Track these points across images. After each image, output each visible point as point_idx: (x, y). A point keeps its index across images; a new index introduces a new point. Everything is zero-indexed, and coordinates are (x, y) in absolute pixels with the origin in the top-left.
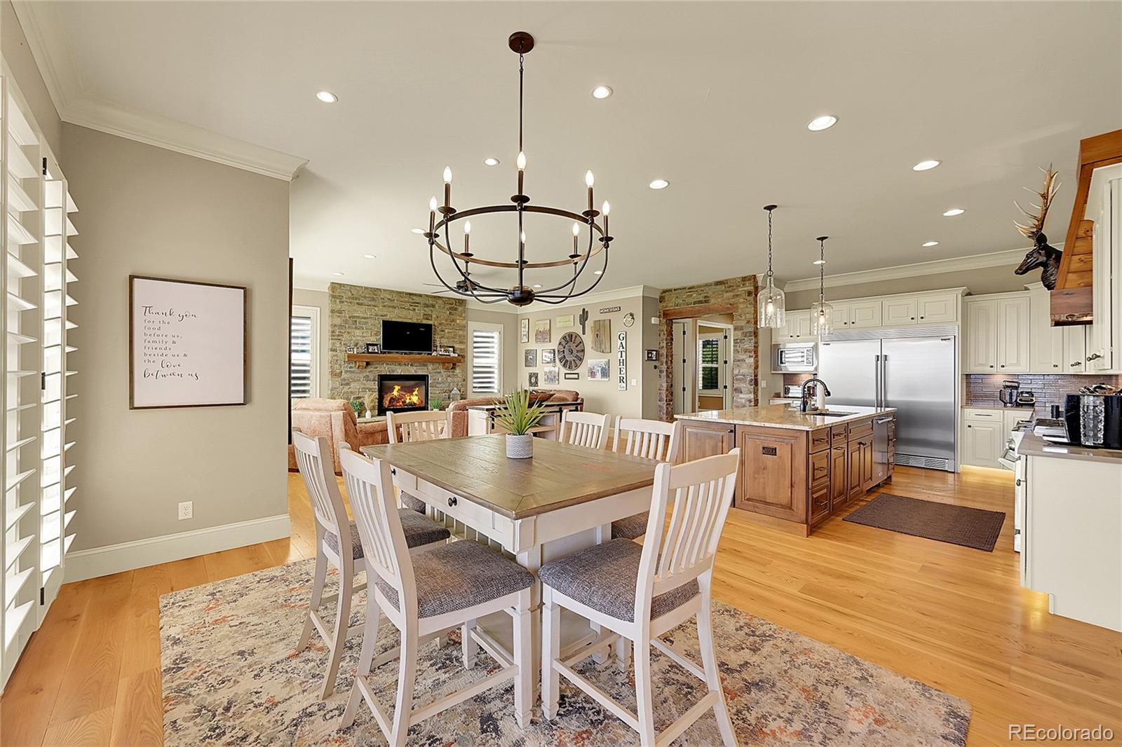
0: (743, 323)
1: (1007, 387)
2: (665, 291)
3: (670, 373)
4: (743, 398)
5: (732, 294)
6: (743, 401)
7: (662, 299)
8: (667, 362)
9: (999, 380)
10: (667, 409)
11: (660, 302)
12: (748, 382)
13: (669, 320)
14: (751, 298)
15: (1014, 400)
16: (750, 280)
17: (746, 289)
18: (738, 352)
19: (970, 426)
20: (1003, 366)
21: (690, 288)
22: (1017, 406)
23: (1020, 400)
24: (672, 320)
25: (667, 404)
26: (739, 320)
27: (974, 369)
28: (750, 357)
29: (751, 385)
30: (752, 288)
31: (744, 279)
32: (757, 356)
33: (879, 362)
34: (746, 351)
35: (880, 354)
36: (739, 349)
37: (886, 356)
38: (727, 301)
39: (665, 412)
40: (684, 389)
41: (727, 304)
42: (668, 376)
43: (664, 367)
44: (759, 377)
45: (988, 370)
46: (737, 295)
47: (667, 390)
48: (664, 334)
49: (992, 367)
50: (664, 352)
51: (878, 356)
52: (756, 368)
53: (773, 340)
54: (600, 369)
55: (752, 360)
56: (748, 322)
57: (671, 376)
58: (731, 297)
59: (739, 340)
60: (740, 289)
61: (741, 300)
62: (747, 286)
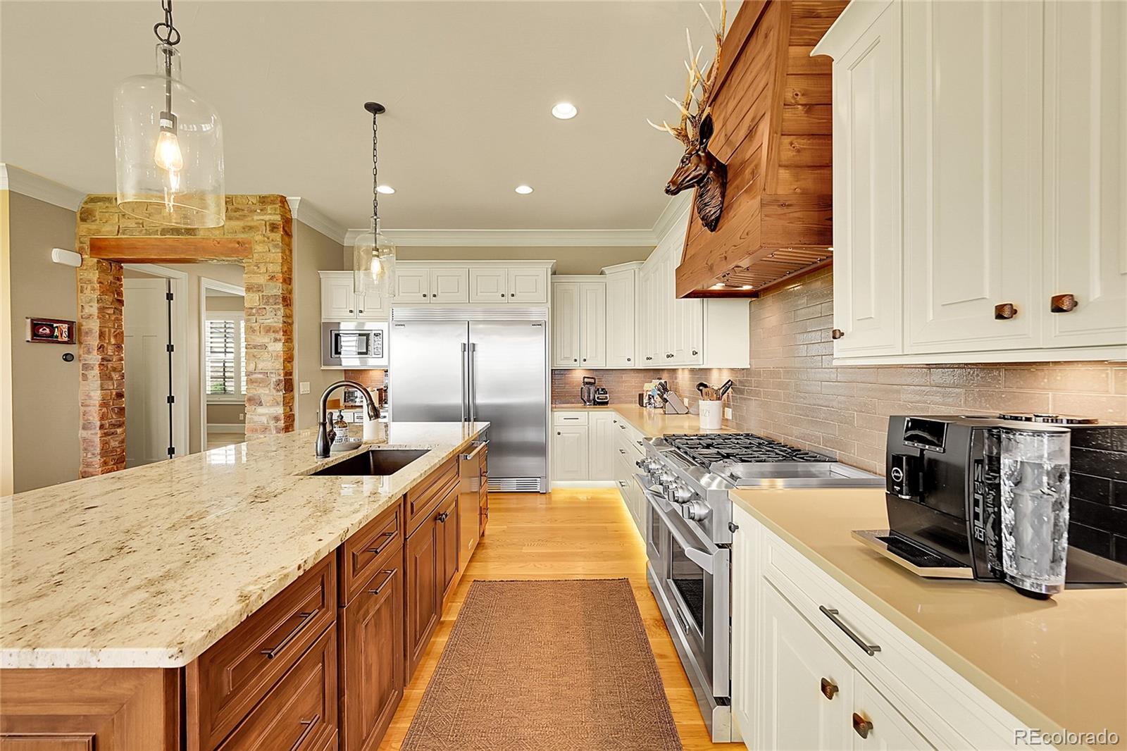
0: (262, 280)
1: (587, 383)
2: (93, 200)
3: (114, 370)
4: (263, 415)
5: (240, 224)
6: (264, 420)
7: (86, 216)
8: (101, 348)
9: (578, 376)
10: (105, 444)
11: (83, 220)
12: (272, 386)
13: (110, 261)
14: (277, 236)
15: (591, 398)
16: (273, 202)
17: (267, 218)
18: (254, 331)
19: (559, 434)
20: (585, 360)
22: (594, 404)
23: (598, 398)
24: (120, 261)
25: (106, 434)
26: (255, 273)
27: (561, 364)
28: (276, 340)
29: (278, 391)
30: (278, 218)
31: (263, 200)
32: (289, 340)
33: (466, 353)
34: (268, 330)
35: (467, 343)
36: (257, 327)
37: (474, 345)
38: (230, 236)
39: (98, 451)
40: (171, 400)
41: (231, 241)
42: (106, 376)
43: (95, 358)
44: (296, 377)
45: (571, 364)
46: (251, 228)
47: (104, 404)
48: (93, 289)
49: (576, 360)
50: (94, 325)
51: (465, 344)
52: (289, 359)
53: (323, 317)
55: (279, 347)
56: (272, 278)
57: (115, 376)
58: (238, 229)
59: (254, 311)
60: (256, 218)
61: (258, 238)
62: (270, 214)
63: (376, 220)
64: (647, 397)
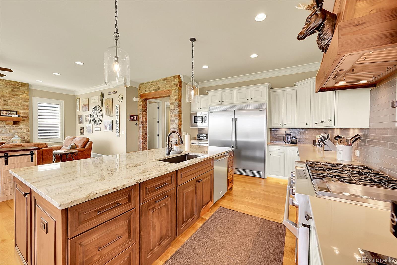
0: (174, 101)
1: (287, 134)
2: (141, 84)
3: (145, 127)
5: (169, 85)
7: (140, 89)
8: (142, 122)
9: (283, 131)
10: (143, 146)
11: (139, 90)
13: (144, 99)
14: (177, 87)
15: (289, 141)
16: (176, 77)
18: (172, 116)
19: (271, 155)
20: (285, 124)
21: (152, 82)
22: (290, 144)
23: (292, 141)
24: (146, 99)
25: (143, 144)
26: (172, 99)
27: (274, 126)
28: (177, 119)
30: (178, 82)
31: (174, 77)
32: (180, 118)
33: (233, 122)
34: (175, 116)
35: (234, 118)
36: (172, 115)
37: (236, 119)
38: (167, 89)
39: (142, 148)
40: (158, 136)
41: (167, 91)
42: (143, 129)
43: (141, 124)
44: (182, 130)
45: (278, 126)
46: (171, 86)
47: (143, 136)
48: (141, 107)
49: (280, 124)
50: (141, 116)
51: (233, 119)
52: (180, 124)
53: (191, 111)
54: (108, 125)
55: (177, 121)
56: (176, 100)
57: (145, 129)
58: (169, 87)
59: (172, 110)
60: (173, 83)
61: (173, 89)
62: (176, 81)
63: (193, 77)
64: (318, 142)
